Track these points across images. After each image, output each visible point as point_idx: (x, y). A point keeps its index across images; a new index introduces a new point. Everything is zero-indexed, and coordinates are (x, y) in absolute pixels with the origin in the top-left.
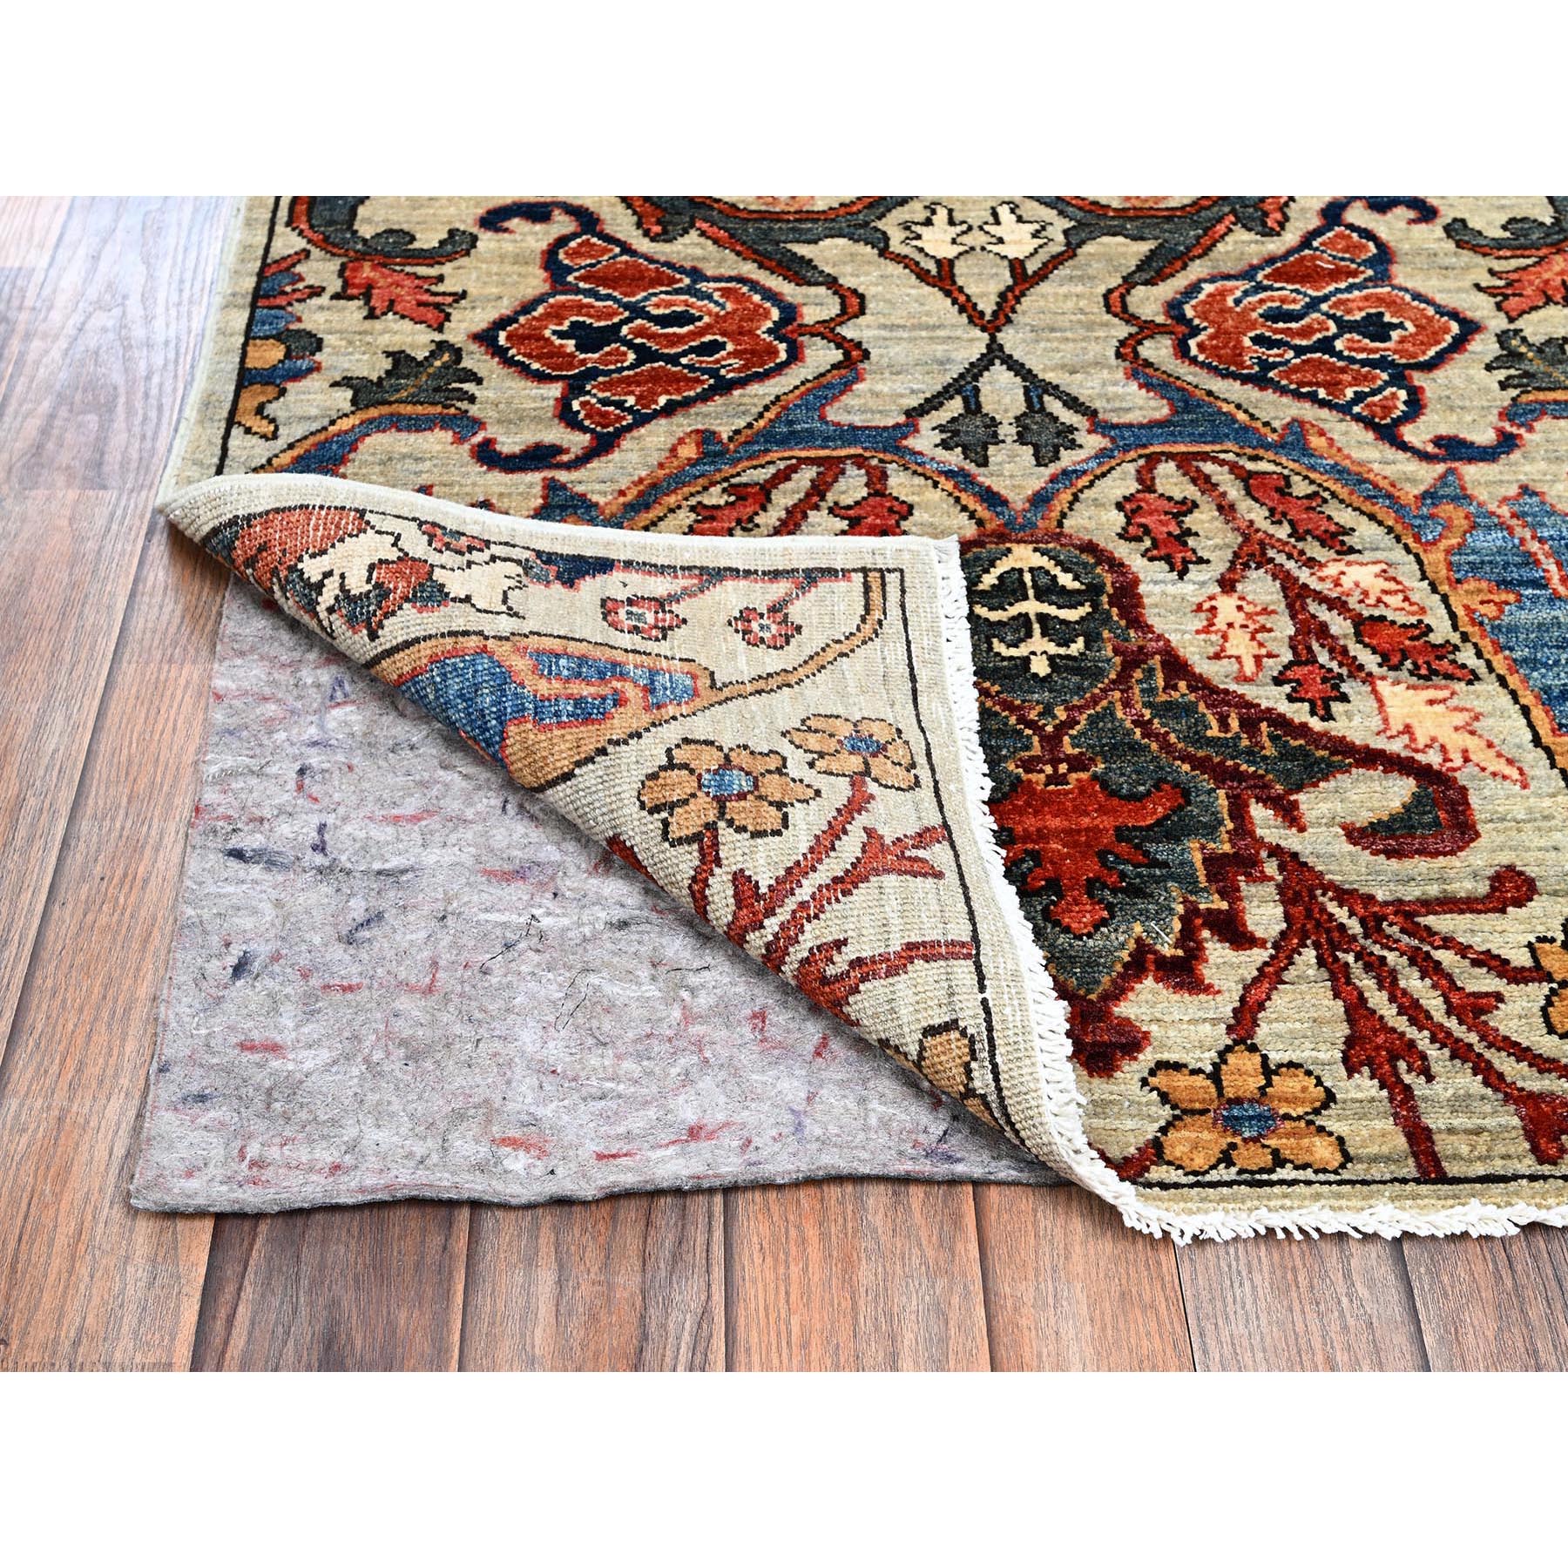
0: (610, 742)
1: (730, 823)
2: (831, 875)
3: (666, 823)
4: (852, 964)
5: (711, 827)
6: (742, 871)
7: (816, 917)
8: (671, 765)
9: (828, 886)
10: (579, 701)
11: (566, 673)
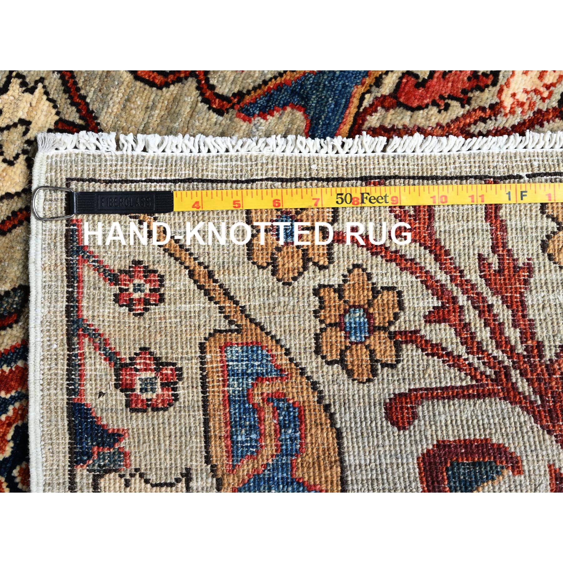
0: (319, 402)
1: (391, 323)
2: (433, 262)
3: (384, 365)
4: (494, 252)
5: (392, 336)
6: (425, 317)
7: (461, 272)
8: (342, 362)
9: (441, 264)
10: (282, 426)
11: (254, 436)
